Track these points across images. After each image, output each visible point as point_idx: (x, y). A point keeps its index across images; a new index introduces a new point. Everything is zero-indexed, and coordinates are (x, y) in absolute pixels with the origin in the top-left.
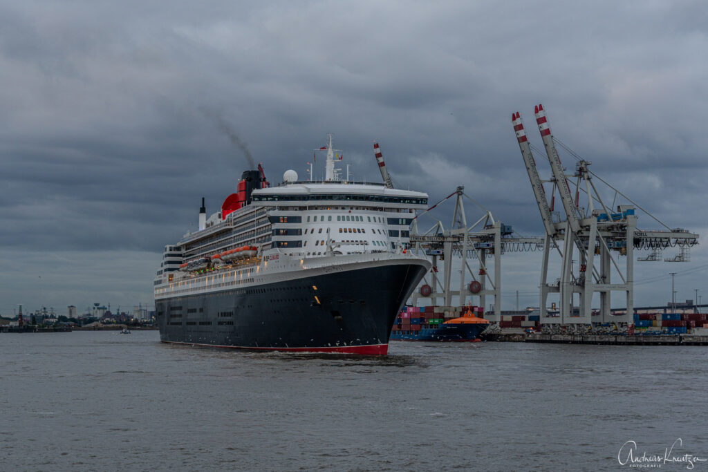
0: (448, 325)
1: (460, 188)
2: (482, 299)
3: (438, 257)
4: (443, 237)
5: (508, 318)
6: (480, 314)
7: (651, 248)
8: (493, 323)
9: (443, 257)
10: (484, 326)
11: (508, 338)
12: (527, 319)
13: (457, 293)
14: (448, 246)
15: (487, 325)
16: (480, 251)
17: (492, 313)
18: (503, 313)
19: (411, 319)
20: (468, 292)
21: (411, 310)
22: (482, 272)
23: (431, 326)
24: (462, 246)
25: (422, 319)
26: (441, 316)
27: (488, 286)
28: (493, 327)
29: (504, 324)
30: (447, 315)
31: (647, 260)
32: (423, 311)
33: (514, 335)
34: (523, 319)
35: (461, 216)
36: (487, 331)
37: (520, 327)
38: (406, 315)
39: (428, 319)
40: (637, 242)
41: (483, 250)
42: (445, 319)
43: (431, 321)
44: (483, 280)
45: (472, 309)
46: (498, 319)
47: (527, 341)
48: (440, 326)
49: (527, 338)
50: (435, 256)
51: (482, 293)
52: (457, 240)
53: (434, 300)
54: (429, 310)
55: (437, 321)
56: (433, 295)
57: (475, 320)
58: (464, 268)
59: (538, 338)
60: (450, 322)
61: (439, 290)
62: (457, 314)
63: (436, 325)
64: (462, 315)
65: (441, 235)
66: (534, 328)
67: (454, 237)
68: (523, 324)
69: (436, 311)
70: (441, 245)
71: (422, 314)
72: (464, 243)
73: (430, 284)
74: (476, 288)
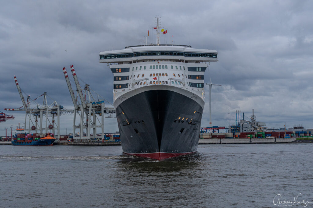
0: (41, 140)
1: (46, 93)
2: (54, 131)
3: (38, 116)
4: (40, 110)
5: (62, 137)
6: (53, 136)
7: (109, 114)
8: (57, 139)
9: (39, 116)
10: (54, 140)
11: (63, 144)
12: (69, 137)
13: (44, 129)
14: (41, 113)
15: (55, 140)
16: (52, 115)
17: (57, 136)
18: (61, 135)
19: (28, 138)
20: (48, 129)
21: (28, 135)
22: (53, 122)
23: (35, 140)
24: (46, 113)
25: (32, 138)
26: (39, 137)
27: (55, 126)
28: (57, 140)
29: (61, 139)
30: (41, 136)
31: (108, 117)
32: (32, 135)
33: (64, 143)
34: (68, 137)
35: (46, 102)
36: (55, 142)
37: (67, 140)
38: (26, 137)
39: (35, 138)
40: (105, 112)
41: (54, 114)
42: (40, 138)
43: (35, 139)
44: (54, 124)
45: (50, 134)
46: (59, 137)
47: (69, 145)
48: (39, 140)
49: (69, 144)
50: (37, 116)
51: (53, 129)
52: (44, 110)
53: (36, 131)
54: (35, 135)
55: (37, 139)
56: (36, 130)
57: (51, 138)
58: (47, 120)
59: (72, 144)
60: (42, 139)
61: (38, 128)
62: (45, 136)
63: (37, 140)
64: (46, 136)
65: (39, 109)
66: (71, 140)
67: (43, 109)
68: (68, 139)
69: (37, 135)
70: (39, 112)
71: (32, 136)
72: (47, 112)
73: (35, 126)
74: (51, 127)
